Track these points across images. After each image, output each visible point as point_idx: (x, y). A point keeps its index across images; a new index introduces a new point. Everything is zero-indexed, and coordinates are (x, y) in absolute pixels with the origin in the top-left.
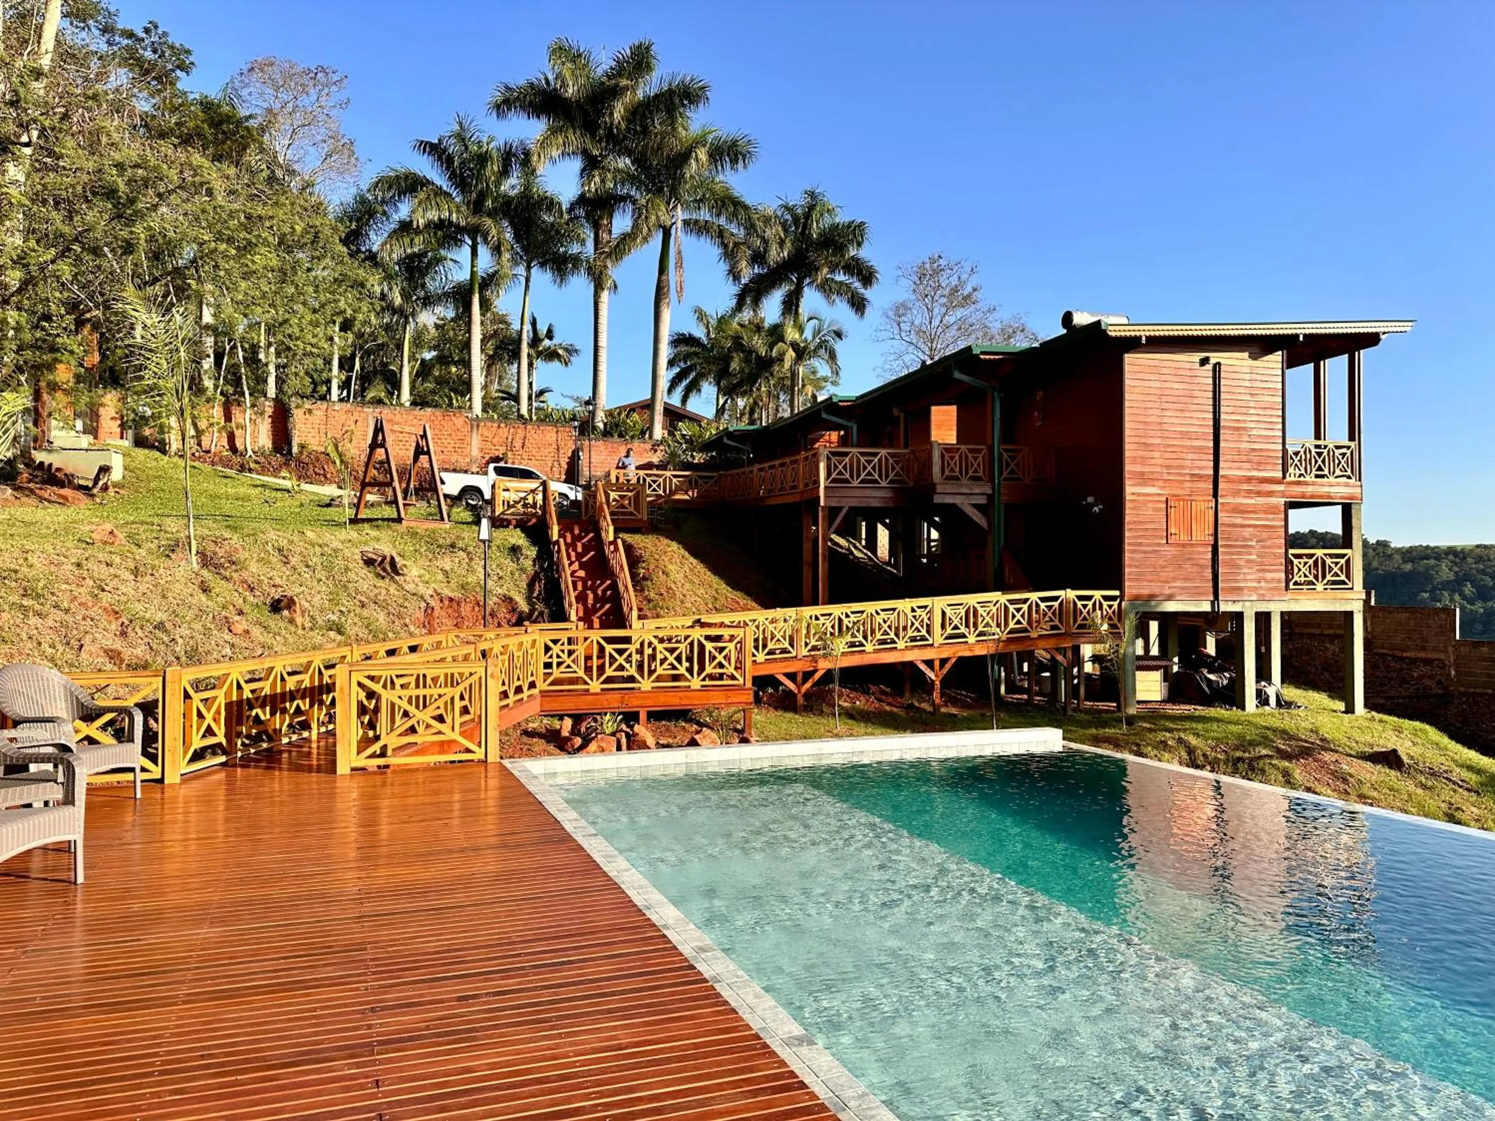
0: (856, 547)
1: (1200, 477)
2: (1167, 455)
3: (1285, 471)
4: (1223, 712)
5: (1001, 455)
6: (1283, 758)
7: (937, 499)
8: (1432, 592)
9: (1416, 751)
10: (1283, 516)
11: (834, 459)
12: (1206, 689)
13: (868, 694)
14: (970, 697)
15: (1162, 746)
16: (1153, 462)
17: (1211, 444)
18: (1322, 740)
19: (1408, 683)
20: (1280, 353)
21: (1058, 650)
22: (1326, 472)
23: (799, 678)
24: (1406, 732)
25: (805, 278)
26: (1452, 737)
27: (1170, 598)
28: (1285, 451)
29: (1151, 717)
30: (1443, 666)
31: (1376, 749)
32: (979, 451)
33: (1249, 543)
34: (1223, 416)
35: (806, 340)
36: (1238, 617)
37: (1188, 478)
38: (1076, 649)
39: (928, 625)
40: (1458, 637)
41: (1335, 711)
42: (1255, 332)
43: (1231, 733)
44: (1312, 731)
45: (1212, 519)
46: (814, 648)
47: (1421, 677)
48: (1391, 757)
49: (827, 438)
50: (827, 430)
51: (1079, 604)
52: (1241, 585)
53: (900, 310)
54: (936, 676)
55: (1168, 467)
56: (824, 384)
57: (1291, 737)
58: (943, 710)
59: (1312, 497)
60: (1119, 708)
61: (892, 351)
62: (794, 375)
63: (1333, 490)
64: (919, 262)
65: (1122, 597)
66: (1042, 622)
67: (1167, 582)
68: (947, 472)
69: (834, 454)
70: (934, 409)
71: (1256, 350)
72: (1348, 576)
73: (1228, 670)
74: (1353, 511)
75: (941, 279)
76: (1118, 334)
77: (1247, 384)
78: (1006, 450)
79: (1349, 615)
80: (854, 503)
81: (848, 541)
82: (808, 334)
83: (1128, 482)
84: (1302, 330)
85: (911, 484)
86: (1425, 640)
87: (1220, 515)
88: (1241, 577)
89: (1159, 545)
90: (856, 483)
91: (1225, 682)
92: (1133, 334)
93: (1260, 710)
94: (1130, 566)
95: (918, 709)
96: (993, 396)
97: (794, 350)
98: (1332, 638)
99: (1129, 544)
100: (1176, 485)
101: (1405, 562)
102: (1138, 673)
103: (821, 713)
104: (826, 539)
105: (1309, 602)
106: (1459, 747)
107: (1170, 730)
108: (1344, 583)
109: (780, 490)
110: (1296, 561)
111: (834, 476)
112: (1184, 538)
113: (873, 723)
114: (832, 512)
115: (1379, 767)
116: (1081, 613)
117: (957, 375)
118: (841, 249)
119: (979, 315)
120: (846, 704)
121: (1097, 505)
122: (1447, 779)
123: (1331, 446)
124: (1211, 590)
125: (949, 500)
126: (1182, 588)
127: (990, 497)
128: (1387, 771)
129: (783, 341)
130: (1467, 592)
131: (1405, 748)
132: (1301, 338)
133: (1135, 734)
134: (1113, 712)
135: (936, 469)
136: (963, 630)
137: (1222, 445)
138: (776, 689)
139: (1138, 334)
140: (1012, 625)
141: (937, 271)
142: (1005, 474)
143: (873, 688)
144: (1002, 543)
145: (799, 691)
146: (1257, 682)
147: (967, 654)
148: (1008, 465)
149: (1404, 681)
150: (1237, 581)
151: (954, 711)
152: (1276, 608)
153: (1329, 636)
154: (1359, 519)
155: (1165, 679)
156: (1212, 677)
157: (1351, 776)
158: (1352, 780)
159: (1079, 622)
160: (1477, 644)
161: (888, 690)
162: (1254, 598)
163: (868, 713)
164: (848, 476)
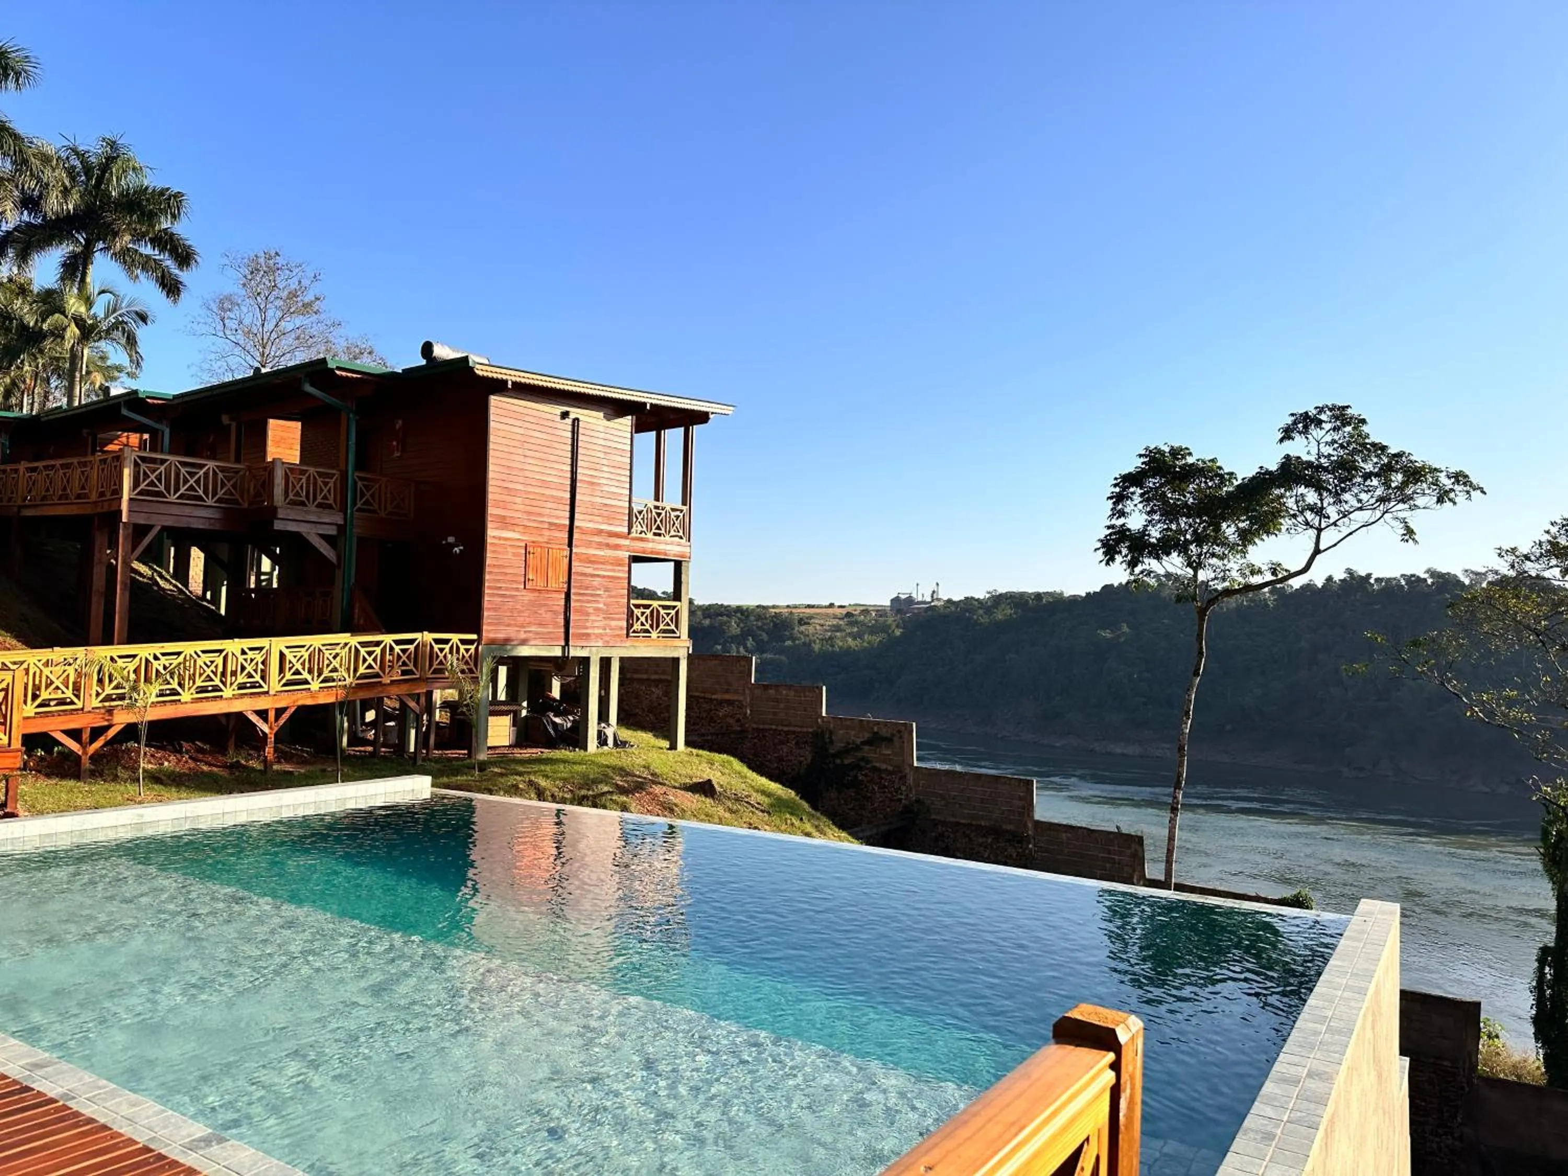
0: (162, 577)
1: (558, 526)
2: (527, 502)
3: (630, 527)
4: (568, 753)
5: (355, 483)
6: (621, 794)
7: (278, 525)
8: (724, 645)
9: (724, 780)
10: (627, 569)
11: (143, 467)
12: (552, 732)
13: (180, 752)
14: (307, 752)
15: (512, 790)
16: (516, 507)
17: (568, 495)
18: (652, 775)
19: (715, 722)
20: (630, 417)
21: (411, 696)
22: (663, 531)
23: (86, 736)
24: (716, 764)
25: (98, 240)
26: (750, 767)
27: (524, 642)
28: (630, 509)
29: (501, 762)
30: (741, 707)
31: (695, 780)
32: (331, 476)
33: (598, 592)
34: (579, 470)
35: (95, 317)
36: (585, 661)
37: (546, 526)
38: (429, 694)
39: (262, 671)
40: (753, 681)
41: (661, 748)
42: (610, 395)
43: (577, 773)
44: (645, 767)
45: (566, 568)
46: (109, 698)
47: (726, 716)
48: (707, 787)
49: (124, 440)
50: (124, 431)
51: (436, 647)
52: (589, 631)
53: (225, 304)
54: (271, 728)
55: (529, 513)
56: (116, 374)
57: (628, 774)
58: (275, 767)
59: (652, 553)
60: (470, 755)
61: (213, 349)
62: (74, 357)
63: (668, 547)
64: (252, 256)
65: (479, 641)
66: (396, 666)
67: (524, 627)
68: (291, 496)
69: (144, 459)
70: (271, 422)
71: (610, 412)
72: (677, 627)
73: (572, 713)
74: (683, 568)
75: (278, 280)
76: (485, 374)
77: (602, 442)
78: (361, 479)
79: (676, 661)
80: (169, 522)
81: (151, 568)
82: (99, 309)
83: (490, 525)
84: (650, 400)
85: (246, 505)
86: (729, 684)
87: (573, 564)
88: (588, 624)
89: (517, 589)
90: (173, 498)
91: (569, 725)
92: (500, 376)
93: (600, 750)
94: (489, 609)
95: (244, 767)
96: (348, 418)
97: (77, 325)
98: (657, 682)
99: (489, 588)
100: (534, 531)
101: (705, 618)
102: (490, 718)
103: (115, 779)
104: (126, 563)
105: (645, 649)
106: (754, 775)
107: (520, 774)
108: (673, 632)
109: (60, 498)
110: (636, 611)
111: (142, 486)
112: (540, 584)
113: (188, 787)
114: (139, 531)
115: (697, 796)
116: (438, 656)
117: (308, 388)
118: (150, 217)
119: (322, 327)
120: (150, 766)
121: (457, 546)
122: (747, 802)
123: (668, 508)
124: (562, 635)
125: (292, 527)
126: (537, 633)
127: (341, 528)
128: (703, 799)
129: (63, 313)
130: (749, 645)
131: (717, 778)
132: (648, 407)
133: (488, 780)
134: (464, 759)
135: (278, 491)
136: (306, 675)
137: (578, 497)
138: (49, 751)
139: (504, 377)
140: (362, 670)
141: (272, 270)
142: (359, 505)
143: (186, 745)
144: (353, 580)
145: (85, 753)
146: (599, 724)
147: (309, 702)
148: (362, 495)
149: (712, 720)
150: (587, 628)
151: (288, 768)
152: (616, 654)
153: (655, 680)
154: (688, 576)
155: (515, 724)
156: (558, 720)
157: (676, 805)
158: (676, 809)
159: (435, 666)
160: (766, 687)
161: (207, 747)
162: (600, 644)
163: (181, 775)
164: (162, 488)
